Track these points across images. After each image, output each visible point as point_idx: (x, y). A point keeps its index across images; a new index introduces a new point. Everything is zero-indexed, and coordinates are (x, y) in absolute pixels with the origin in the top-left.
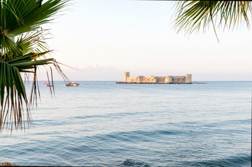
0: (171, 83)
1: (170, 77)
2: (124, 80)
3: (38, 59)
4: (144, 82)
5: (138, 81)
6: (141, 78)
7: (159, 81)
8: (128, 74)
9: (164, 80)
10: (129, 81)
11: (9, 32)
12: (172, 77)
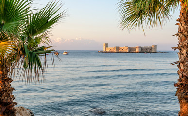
0: (140, 52)
1: (140, 47)
2: (104, 50)
3: (47, 50)
4: (119, 51)
5: (115, 51)
6: (117, 48)
7: (131, 50)
8: (107, 45)
9: (135, 50)
10: (108, 50)
11: (32, 35)
12: (141, 47)
